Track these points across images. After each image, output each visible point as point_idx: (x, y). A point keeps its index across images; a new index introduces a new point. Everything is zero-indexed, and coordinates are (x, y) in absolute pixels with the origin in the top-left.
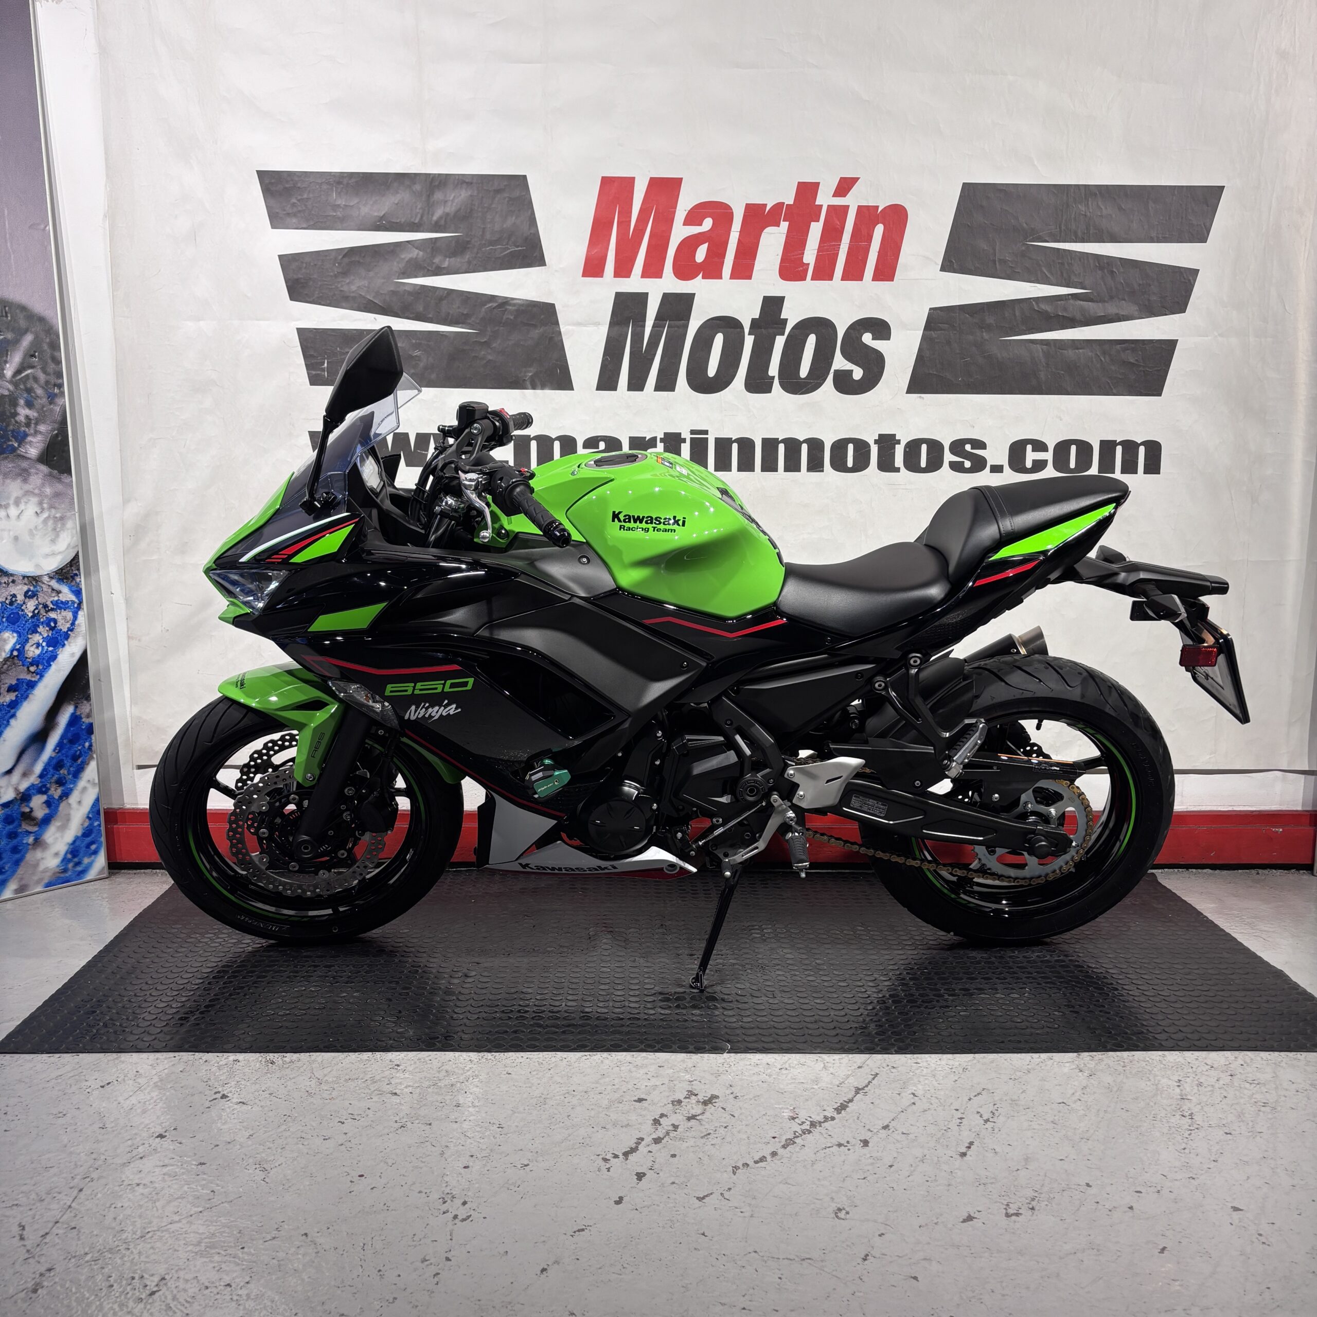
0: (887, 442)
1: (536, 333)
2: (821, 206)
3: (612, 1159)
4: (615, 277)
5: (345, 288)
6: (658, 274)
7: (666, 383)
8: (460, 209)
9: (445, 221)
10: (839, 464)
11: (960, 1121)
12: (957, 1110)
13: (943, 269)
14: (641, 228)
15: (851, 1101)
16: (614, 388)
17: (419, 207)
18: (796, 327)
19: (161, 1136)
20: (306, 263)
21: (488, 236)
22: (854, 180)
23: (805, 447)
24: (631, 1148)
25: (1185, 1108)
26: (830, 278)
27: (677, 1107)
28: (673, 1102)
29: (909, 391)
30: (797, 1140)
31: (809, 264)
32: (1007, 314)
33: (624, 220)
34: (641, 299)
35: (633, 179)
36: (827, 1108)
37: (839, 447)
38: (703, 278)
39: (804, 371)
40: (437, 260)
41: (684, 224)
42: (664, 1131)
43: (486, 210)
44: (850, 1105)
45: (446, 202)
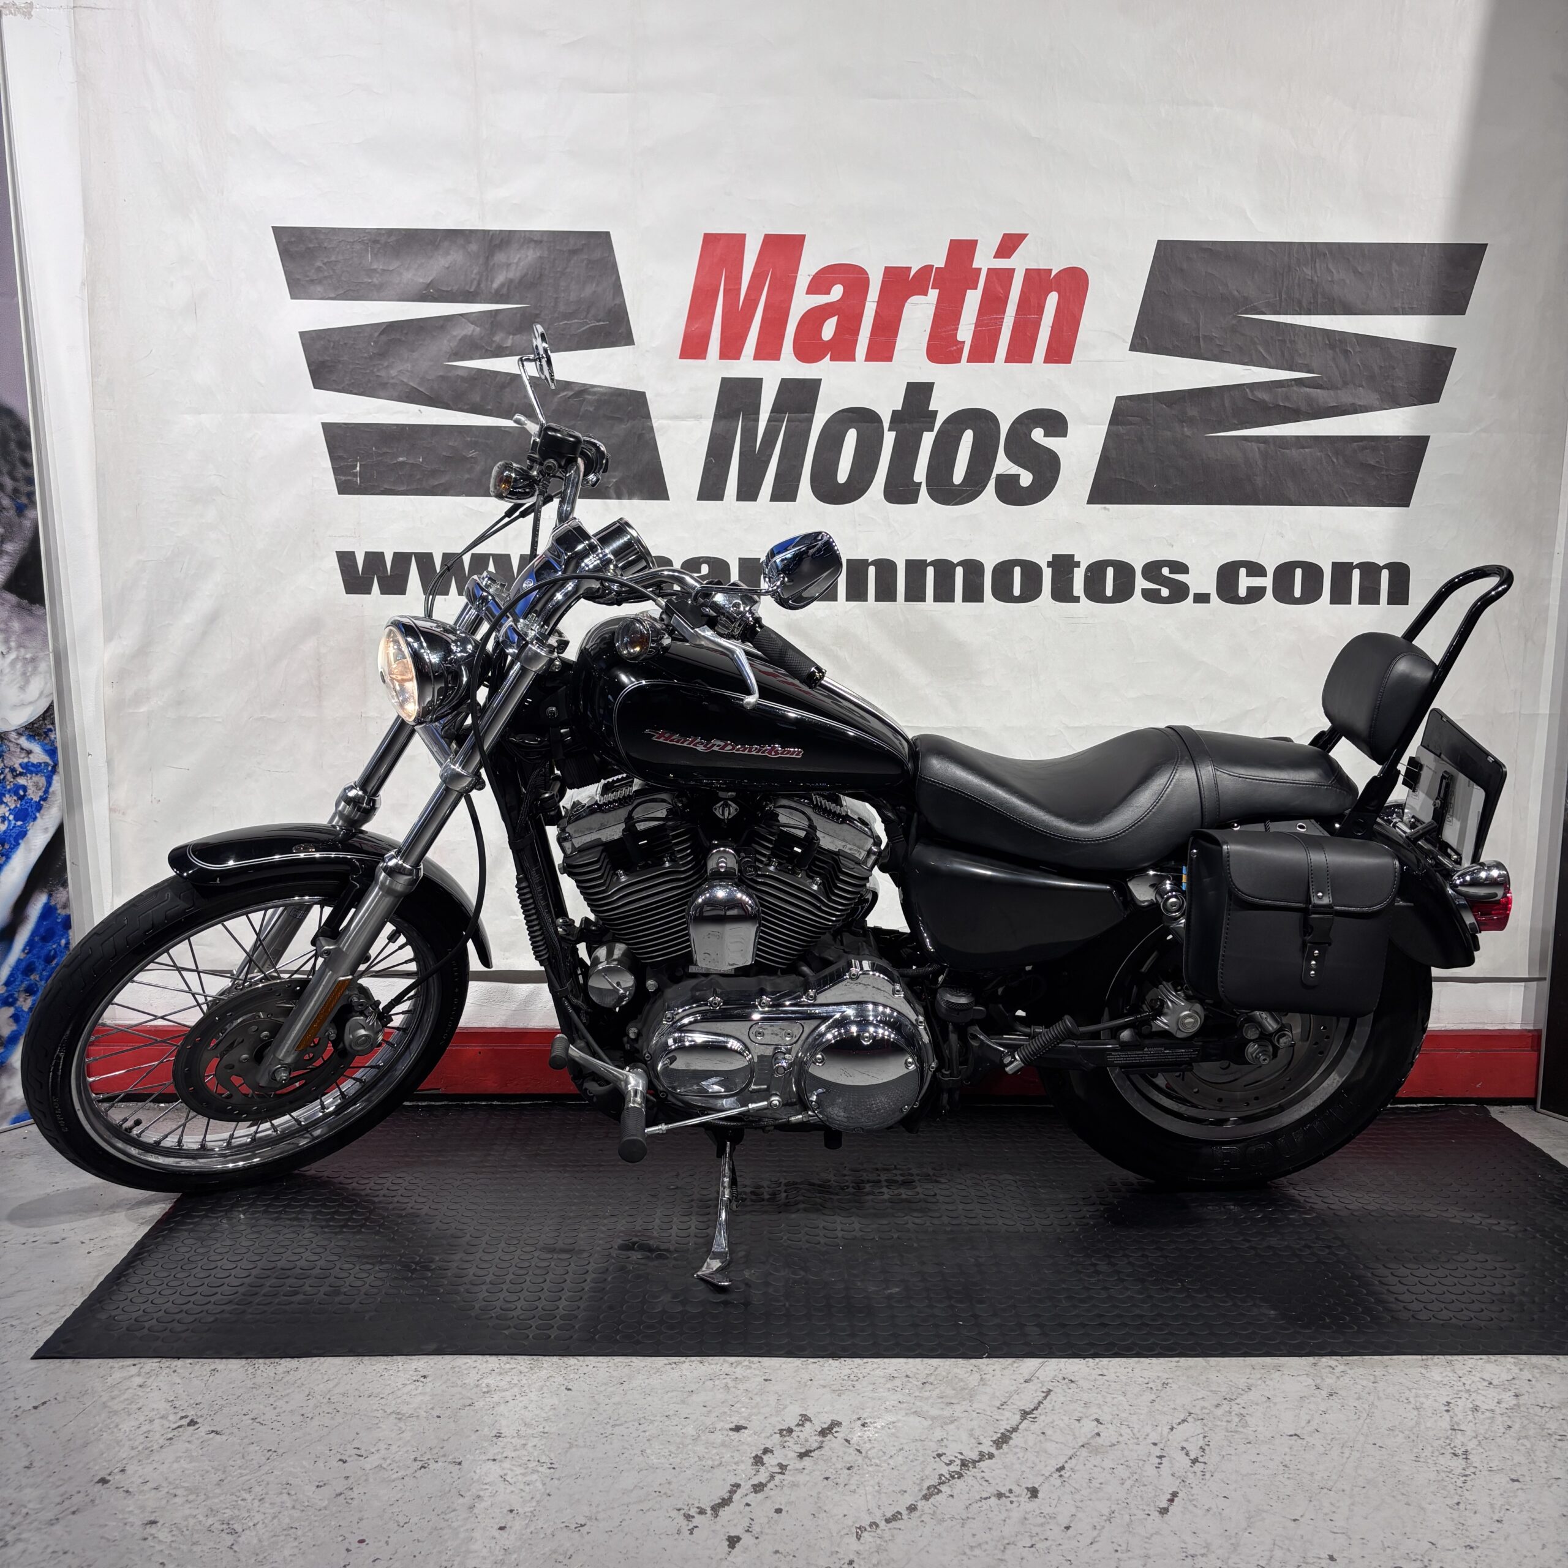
0: (1063, 565)
1: (621, 429)
2: (980, 269)
3: (697, 1516)
4: (721, 358)
5: (383, 373)
6: (775, 355)
7: (785, 492)
8: (526, 275)
9: (508, 289)
10: (1003, 593)
11: (1158, 1460)
12: (1155, 1444)
13: (1133, 348)
14: (753, 297)
15: (1015, 1429)
16: (720, 497)
17: (475, 271)
18: (949, 421)
19: (103, 1481)
20: (334, 343)
21: (562, 308)
22: (1022, 237)
23: (959, 571)
24: (723, 1499)
25: (1457, 1443)
26: (991, 359)
27: (787, 1438)
28: (781, 1431)
29: (1091, 501)
30: (943, 1488)
31: (964, 342)
32: (1213, 405)
33: (732, 287)
34: (754, 386)
35: (744, 236)
36: (983, 1441)
37: (1003, 570)
38: (832, 359)
39: (958, 476)
40: (497, 338)
41: (808, 293)
42: (768, 1474)
43: (558, 275)
44: (1014, 1435)
45: (509, 265)
